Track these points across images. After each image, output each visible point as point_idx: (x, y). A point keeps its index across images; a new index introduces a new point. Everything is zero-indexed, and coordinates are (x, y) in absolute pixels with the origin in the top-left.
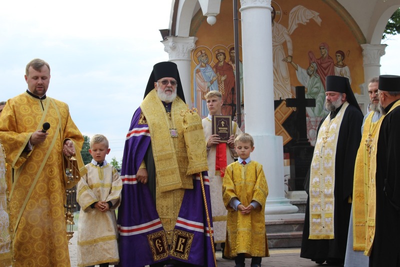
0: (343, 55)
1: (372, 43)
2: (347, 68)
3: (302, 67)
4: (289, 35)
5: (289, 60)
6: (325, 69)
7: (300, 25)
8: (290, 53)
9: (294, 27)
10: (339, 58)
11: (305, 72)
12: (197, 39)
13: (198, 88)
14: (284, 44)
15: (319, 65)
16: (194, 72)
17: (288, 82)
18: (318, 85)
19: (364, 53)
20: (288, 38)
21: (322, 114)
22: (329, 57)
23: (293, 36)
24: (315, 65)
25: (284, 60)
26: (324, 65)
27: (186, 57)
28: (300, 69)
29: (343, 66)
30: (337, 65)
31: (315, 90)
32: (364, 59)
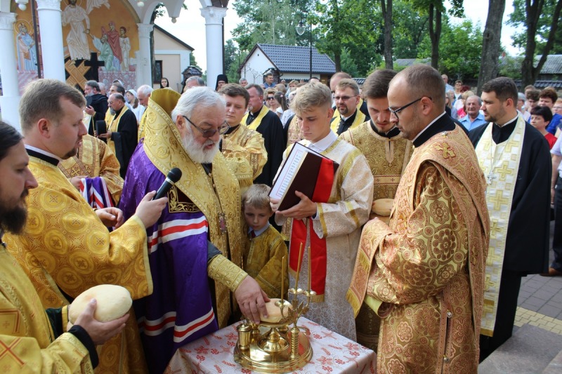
0: (125, 30)
1: (144, 23)
2: (127, 39)
3: (97, 37)
4: (87, 15)
5: (88, 32)
6: (113, 39)
7: (95, 8)
8: (88, 27)
9: (91, 9)
10: (123, 32)
11: (99, 40)
12: (17, 14)
13: (21, 50)
14: (84, 21)
15: (109, 36)
16: (17, 38)
17: (88, 47)
18: (108, 49)
19: (139, 29)
20: (86, 17)
21: (111, 68)
22: (116, 31)
23: (90, 15)
24: (106, 36)
25: (84, 32)
26: (112, 36)
27: (9, 27)
28: (95, 38)
29: (125, 37)
30: (121, 36)
31: (106, 53)
32: (139, 33)
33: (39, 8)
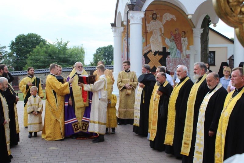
0: (185, 33)
1: (197, 28)
2: (186, 38)
3: (168, 38)
4: (163, 25)
5: (162, 35)
6: (177, 39)
7: (167, 21)
8: (163, 32)
9: (165, 22)
10: (183, 34)
11: (169, 40)
12: (124, 27)
13: (125, 47)
14: (161, 29)
15: (175, 37)
16: (123, 41)
17: (162, 44)
18: (174, 45)
19: (193, 32)
20: (162, 26)
21: (175, 57)
22: (179, 34)
23: (164, 25)
24: (173, 37)
25: (160, 35)
26: (177, 37)
27: (120, 35)
28: (166, 39)
29: (185, 37)
30: (182, 37)
31: (173, 47)
32: (194, 34)
33: (130, 23)
